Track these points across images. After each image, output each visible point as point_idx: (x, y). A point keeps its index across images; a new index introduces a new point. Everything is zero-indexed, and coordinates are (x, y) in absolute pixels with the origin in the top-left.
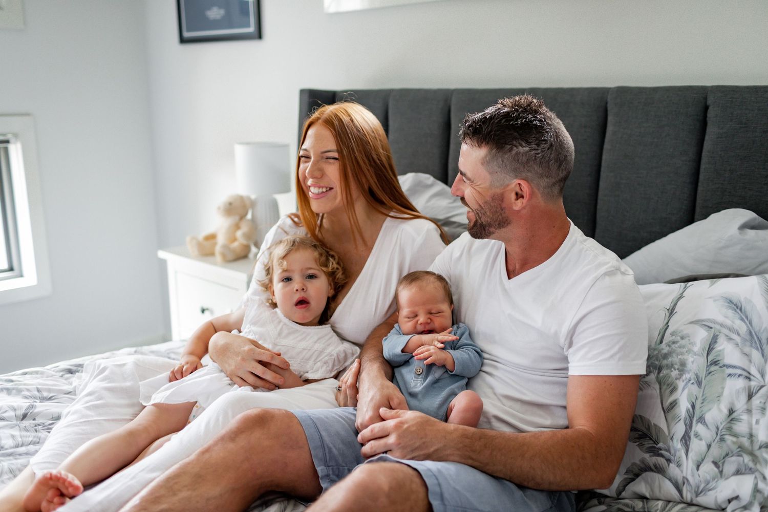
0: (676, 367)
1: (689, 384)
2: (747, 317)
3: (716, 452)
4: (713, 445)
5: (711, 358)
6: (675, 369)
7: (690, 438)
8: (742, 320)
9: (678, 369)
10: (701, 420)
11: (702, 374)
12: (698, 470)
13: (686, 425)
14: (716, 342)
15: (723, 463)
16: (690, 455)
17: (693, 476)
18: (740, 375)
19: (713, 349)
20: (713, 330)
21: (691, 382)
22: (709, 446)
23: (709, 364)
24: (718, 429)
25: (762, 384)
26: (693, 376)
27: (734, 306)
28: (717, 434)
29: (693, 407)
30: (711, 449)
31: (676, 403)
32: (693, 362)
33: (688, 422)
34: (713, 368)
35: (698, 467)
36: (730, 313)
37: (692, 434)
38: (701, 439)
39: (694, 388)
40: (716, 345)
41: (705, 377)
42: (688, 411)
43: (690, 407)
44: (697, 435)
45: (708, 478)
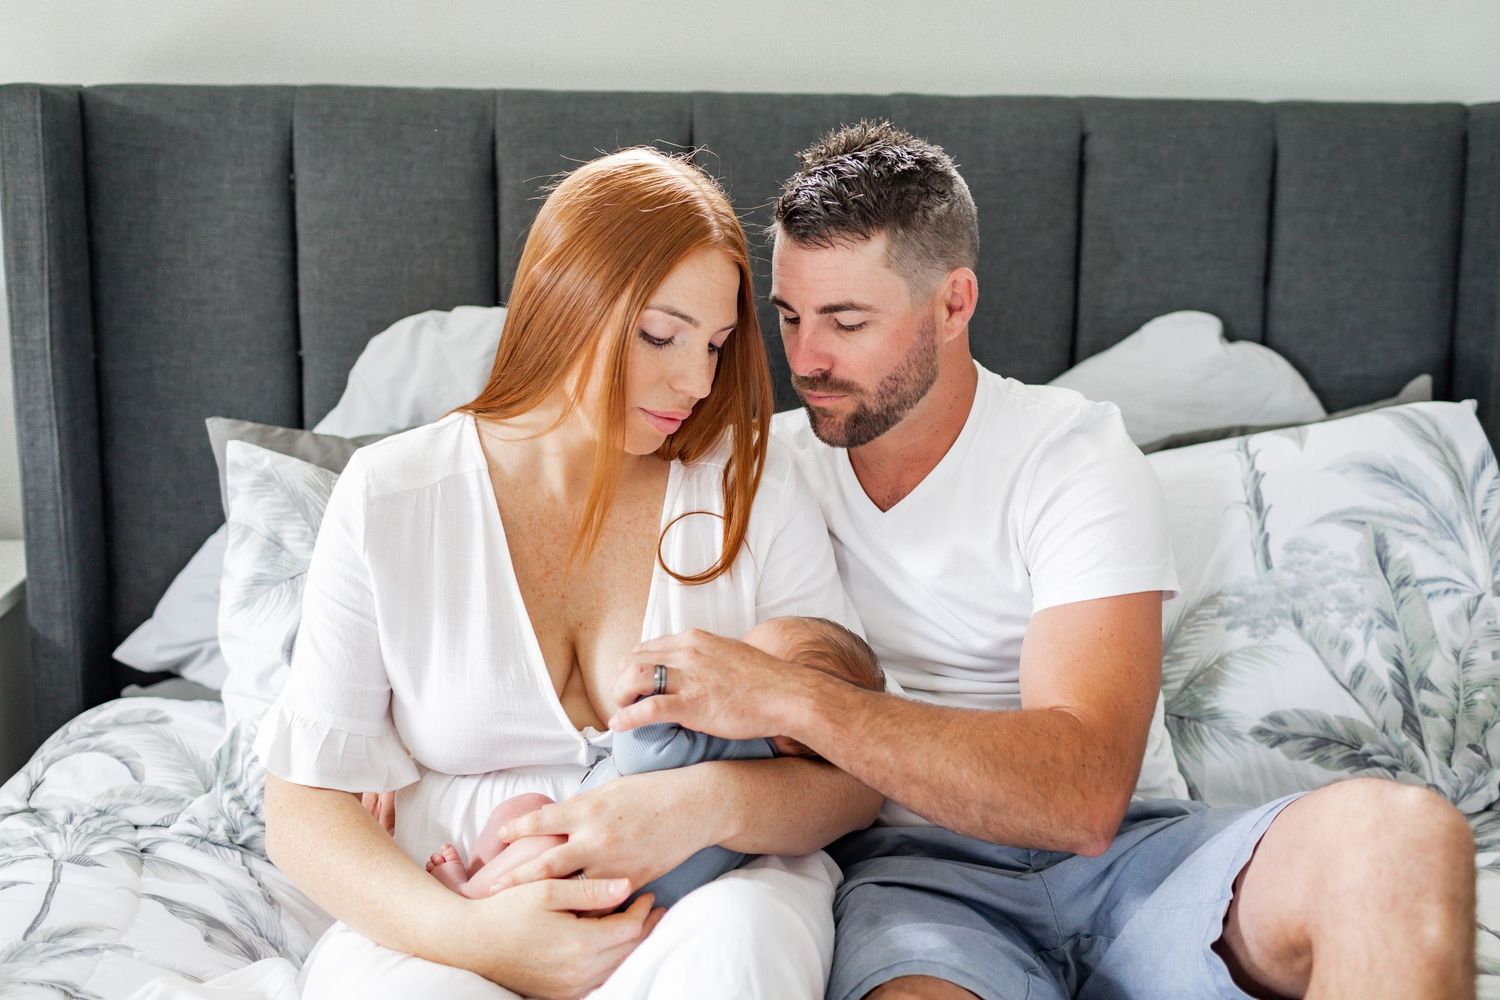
0: (1331, 605)
1: (1374, 630)
2: (1416, 490)
3: (1467, 730)
4: (1459, 719)
5: (1393, 575)
6: (1331, 611)
7: (1416, 719)
8: (1412, 497)
9: (1337, 609)
10: (1424, 683)
11: (1390, 606)
12: (1450, 766)
13: (1400, 700)
14: (1386, 547)
15: (1484, 742)
16: (1429, 746)
17: (1445, 777)
18: (1447, 591)
19: (1387, 560)
20: (1369, 527)
21: (1376, 624)
22: (1453, 722)
23: (1394, 586)
24: (1456, 689)
25: (1479, 593)
26: (1374, 615)
27: (1384, 476)
28: (1458, 699)
29: (1399, 665)
30: (1459, 727)
31: (1364, 669)
32: (1361, 590)
33: (1402, 694)
34: (1404, 592)
35: (1449, 761)
36: (1383, 489)
37: (1418, 712)
38: (1436, 715)
39: (1386, 633)
40: (1390, 552)
41: (1398, 610)
42: (1392, 675)
43: (1394, 668)
44: (1426, 711)
45: (1471, 773)
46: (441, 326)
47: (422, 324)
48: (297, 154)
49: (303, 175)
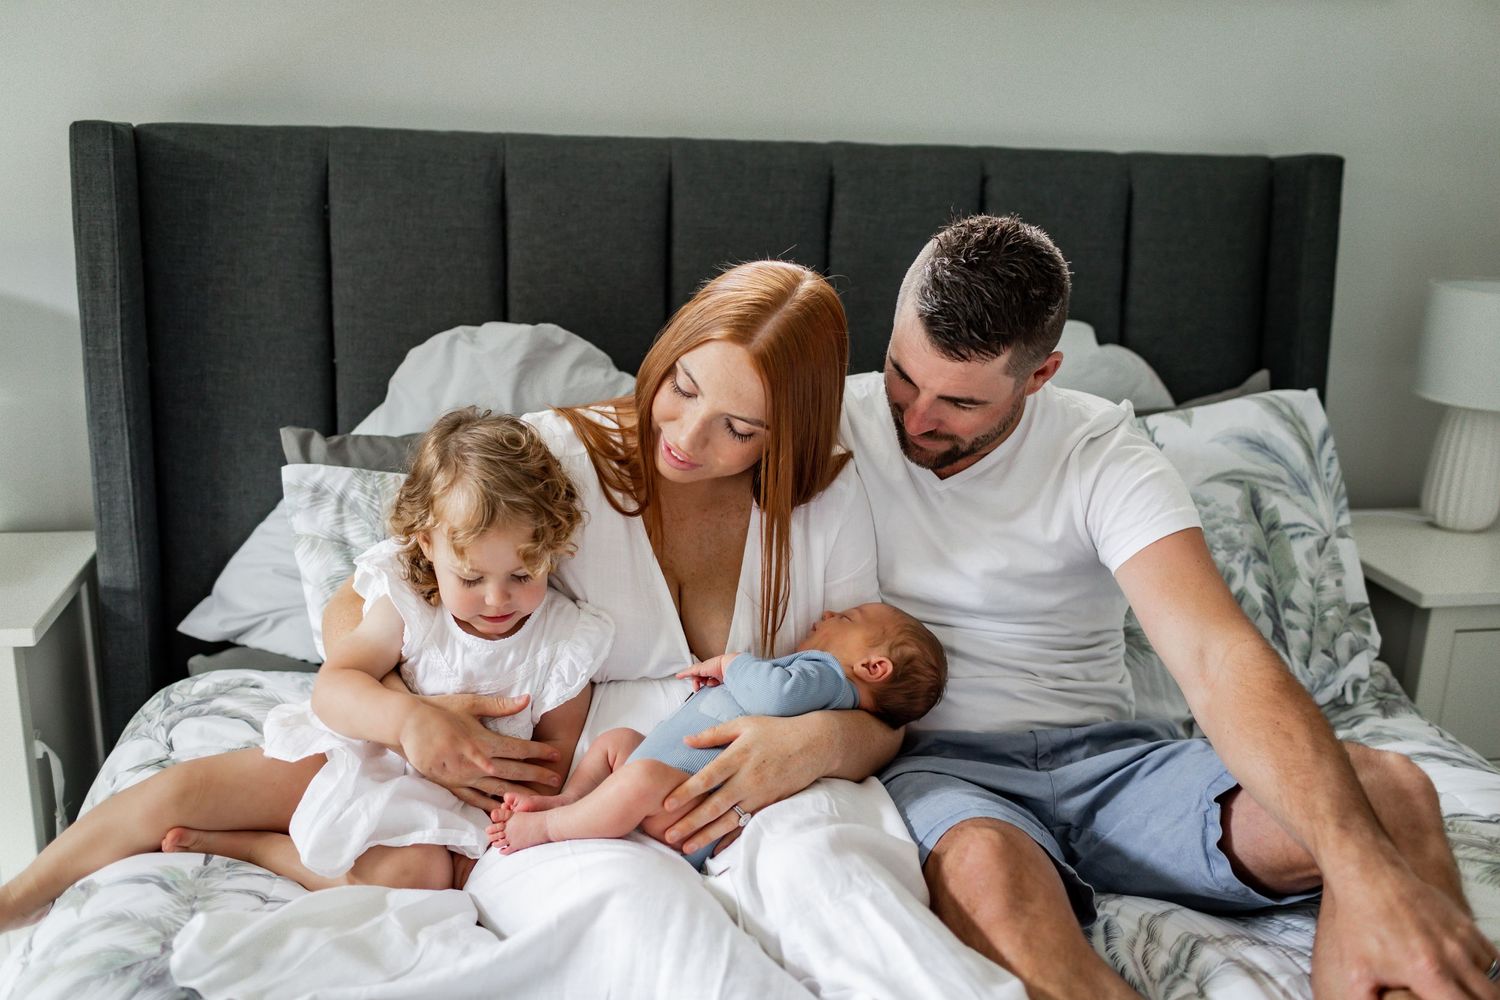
0: (1219, 546)
1: (1251, 565)
2: (1279, 457)
3: (1321, 639)
4: (1315, 629)
5: (1265, 521)
6: (1218, 550)
7: (1282, 631)
8: (1276, 462)
9: (1223, 548)
10: (1289, 604)
11: (1263, 546)
12: (1307, 666)
13: (1270, 616)
14: (1259, 500)
15: (1334, 648)
16: (1292, 652)
17: (1304, 676)
18: (1303, 534)
19: (1261, 509)
20: (1246, 485)
21: (1253, 559)
22: (1310, 633)
23: (1265, 529)
24: (1312, 608)
25: (1325, 535)
26: (1251, 552)
27: (1256, 446)
28: (1314, 615)
29: (1270, 590)
30: (1315, 635)
31: (1244, 594)
32: (1241, 534)
33: (1272, 612)
34: (1274, 534)
35: (1307, 663)
36: (1257, 456)
37: (1284, 625)
38: (1297, 628)
39: (1260, 566)
40: (1263, 503)
41: (1269, 548)
42: (1265, 598)
43: (1265, 592)
44: (1290, 625)
45: (1323, 672)
46: (472, 340)
47: (455, 338)
48: (332, 187)
49: (337, 206)
